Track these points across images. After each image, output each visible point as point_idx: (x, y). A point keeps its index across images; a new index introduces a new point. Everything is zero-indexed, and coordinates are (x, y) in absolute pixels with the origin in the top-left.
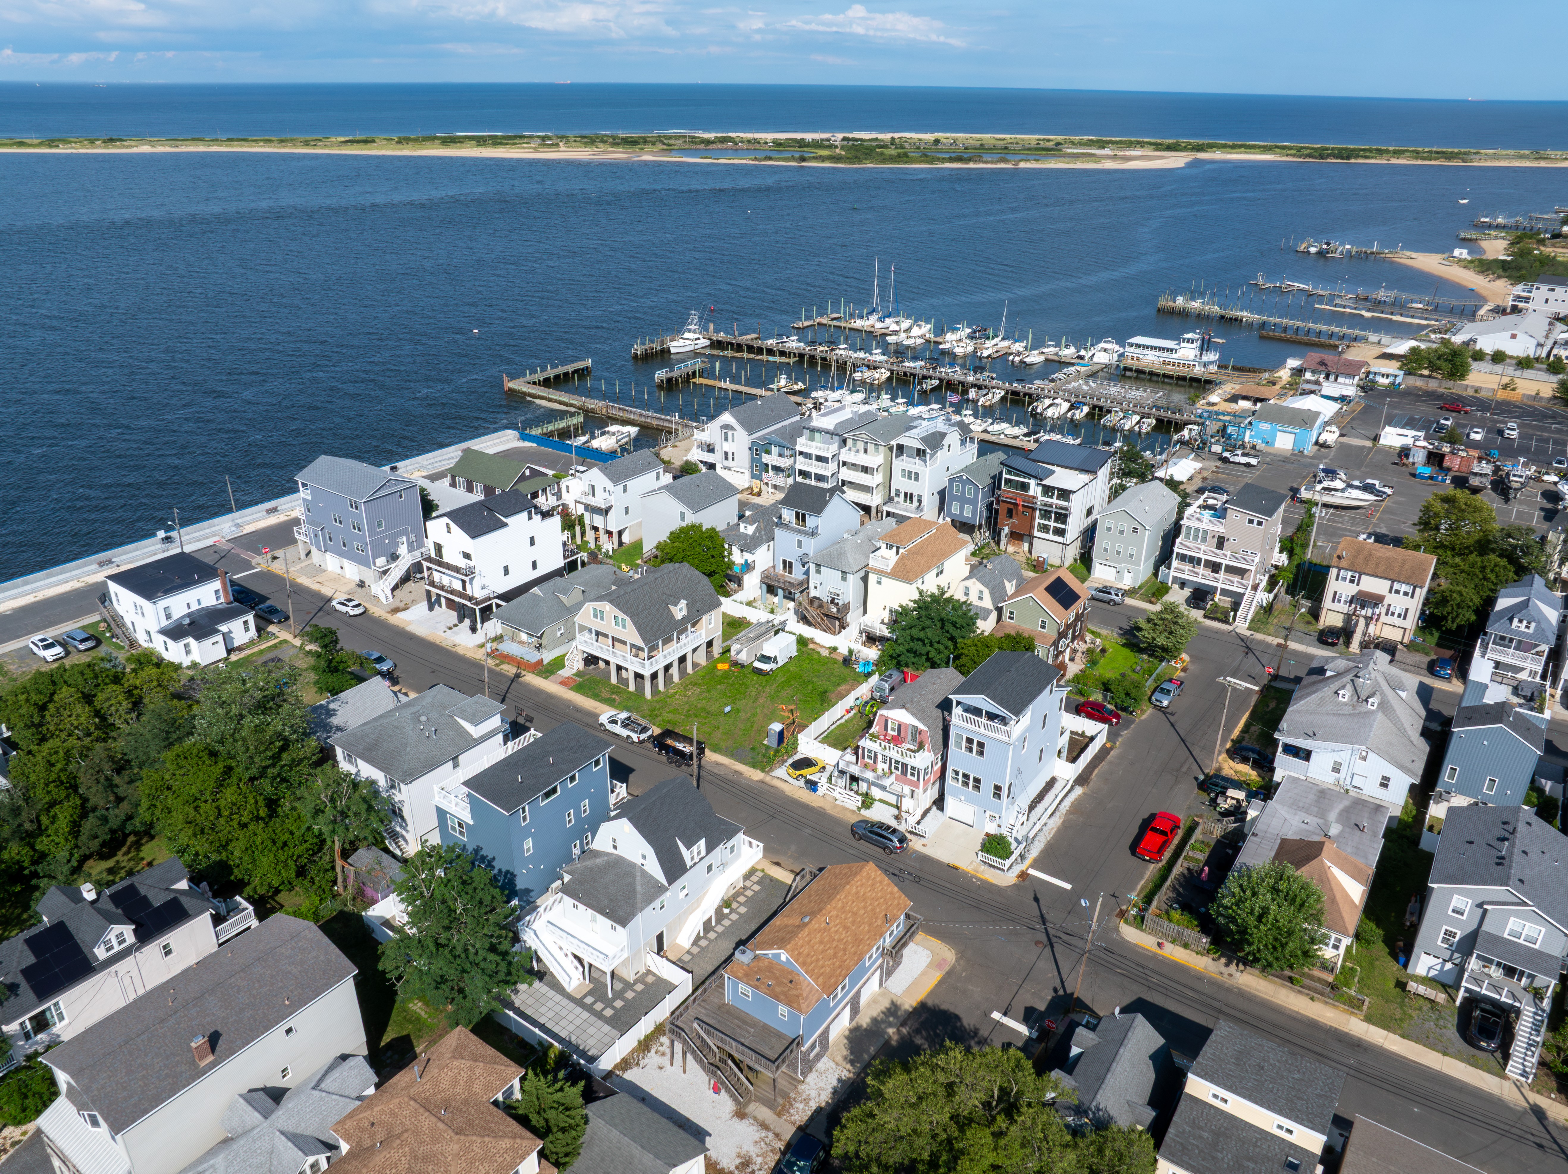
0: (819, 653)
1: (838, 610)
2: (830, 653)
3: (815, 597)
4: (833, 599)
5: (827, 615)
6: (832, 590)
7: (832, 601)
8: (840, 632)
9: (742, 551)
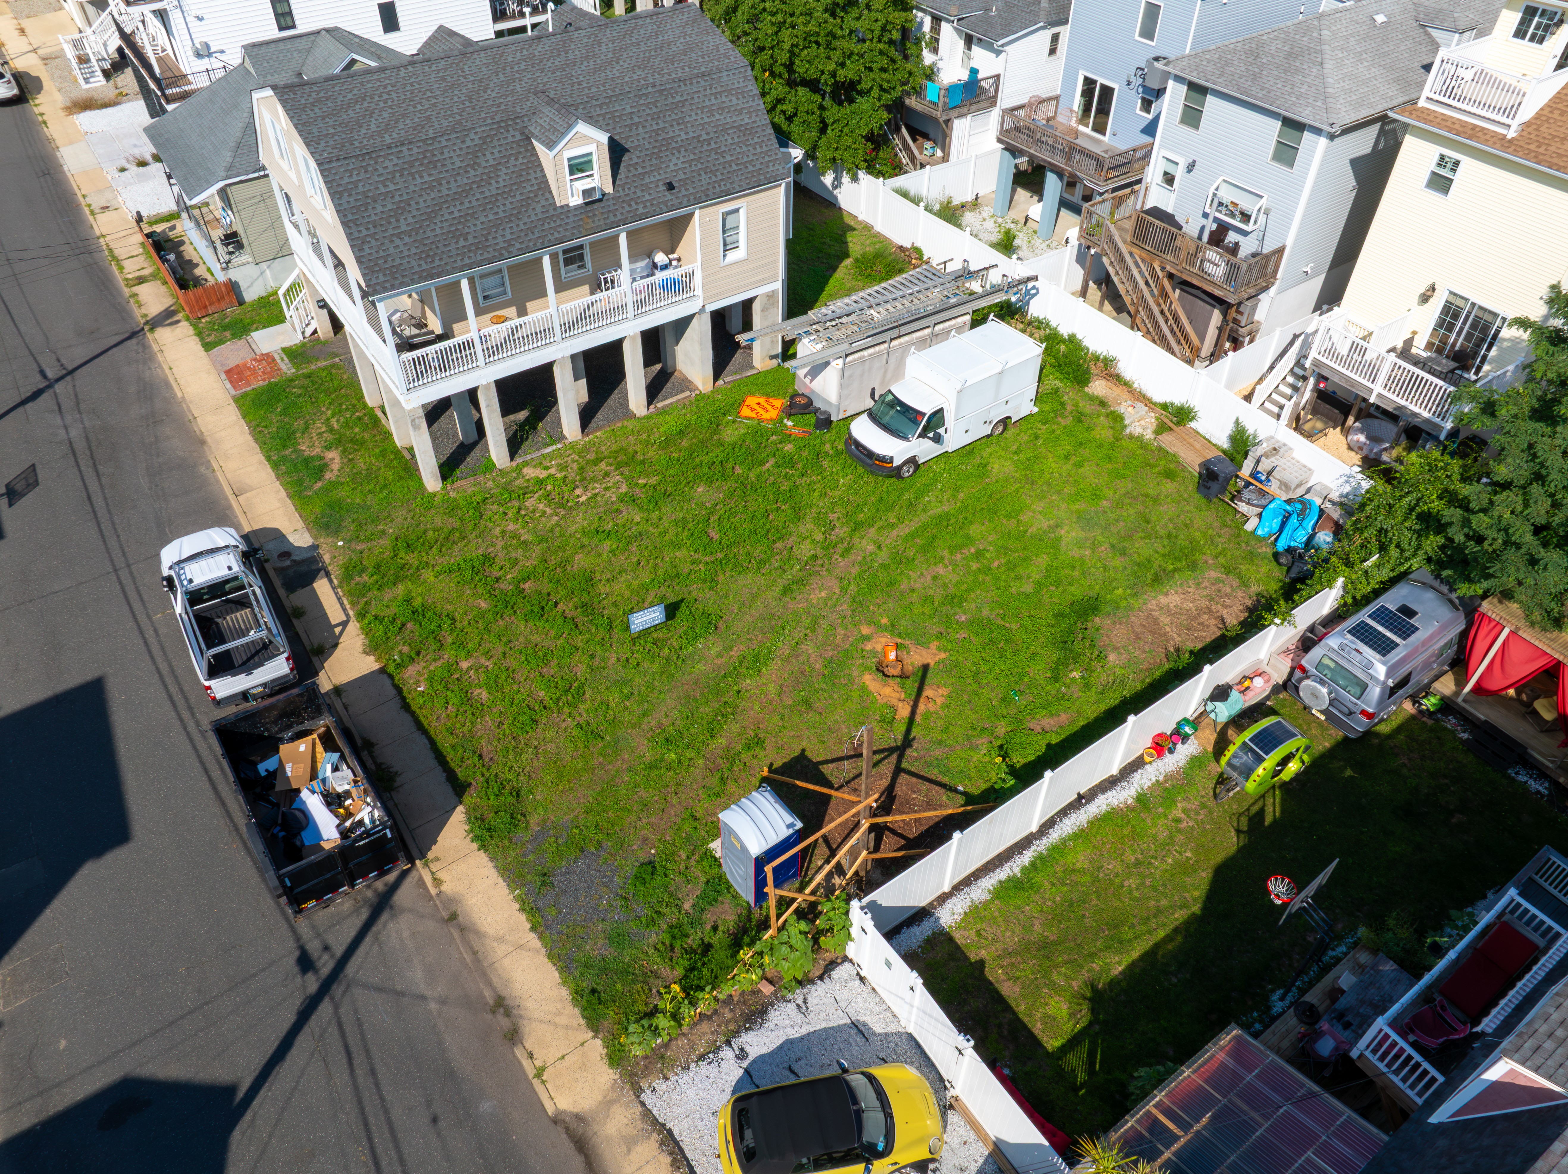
0: (1117, 419)
1: (1233, 270)
2: (1161, 428)
3: (1156, 212)
4: (1223, 229)
5: (1185, 285)
6: (1227, 195)
7: (1217, 238)
8: (1215, 356)
9: (969, 41)
